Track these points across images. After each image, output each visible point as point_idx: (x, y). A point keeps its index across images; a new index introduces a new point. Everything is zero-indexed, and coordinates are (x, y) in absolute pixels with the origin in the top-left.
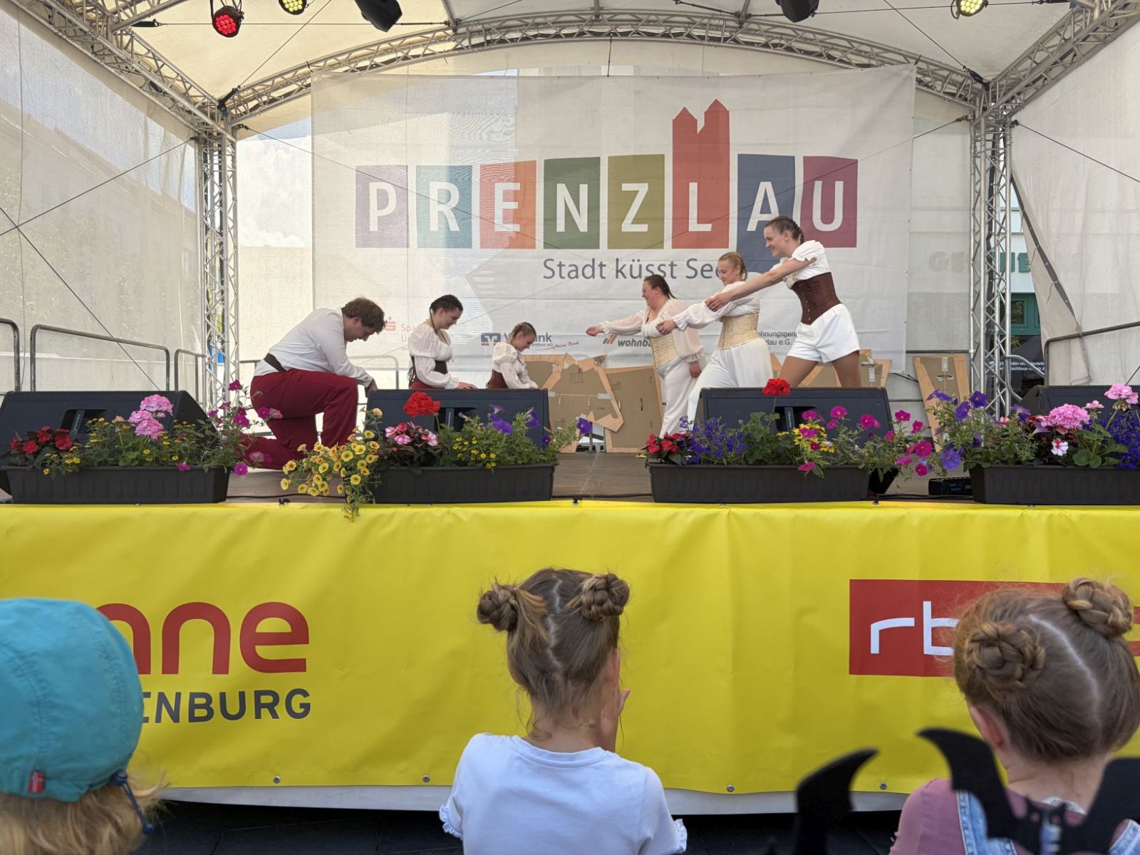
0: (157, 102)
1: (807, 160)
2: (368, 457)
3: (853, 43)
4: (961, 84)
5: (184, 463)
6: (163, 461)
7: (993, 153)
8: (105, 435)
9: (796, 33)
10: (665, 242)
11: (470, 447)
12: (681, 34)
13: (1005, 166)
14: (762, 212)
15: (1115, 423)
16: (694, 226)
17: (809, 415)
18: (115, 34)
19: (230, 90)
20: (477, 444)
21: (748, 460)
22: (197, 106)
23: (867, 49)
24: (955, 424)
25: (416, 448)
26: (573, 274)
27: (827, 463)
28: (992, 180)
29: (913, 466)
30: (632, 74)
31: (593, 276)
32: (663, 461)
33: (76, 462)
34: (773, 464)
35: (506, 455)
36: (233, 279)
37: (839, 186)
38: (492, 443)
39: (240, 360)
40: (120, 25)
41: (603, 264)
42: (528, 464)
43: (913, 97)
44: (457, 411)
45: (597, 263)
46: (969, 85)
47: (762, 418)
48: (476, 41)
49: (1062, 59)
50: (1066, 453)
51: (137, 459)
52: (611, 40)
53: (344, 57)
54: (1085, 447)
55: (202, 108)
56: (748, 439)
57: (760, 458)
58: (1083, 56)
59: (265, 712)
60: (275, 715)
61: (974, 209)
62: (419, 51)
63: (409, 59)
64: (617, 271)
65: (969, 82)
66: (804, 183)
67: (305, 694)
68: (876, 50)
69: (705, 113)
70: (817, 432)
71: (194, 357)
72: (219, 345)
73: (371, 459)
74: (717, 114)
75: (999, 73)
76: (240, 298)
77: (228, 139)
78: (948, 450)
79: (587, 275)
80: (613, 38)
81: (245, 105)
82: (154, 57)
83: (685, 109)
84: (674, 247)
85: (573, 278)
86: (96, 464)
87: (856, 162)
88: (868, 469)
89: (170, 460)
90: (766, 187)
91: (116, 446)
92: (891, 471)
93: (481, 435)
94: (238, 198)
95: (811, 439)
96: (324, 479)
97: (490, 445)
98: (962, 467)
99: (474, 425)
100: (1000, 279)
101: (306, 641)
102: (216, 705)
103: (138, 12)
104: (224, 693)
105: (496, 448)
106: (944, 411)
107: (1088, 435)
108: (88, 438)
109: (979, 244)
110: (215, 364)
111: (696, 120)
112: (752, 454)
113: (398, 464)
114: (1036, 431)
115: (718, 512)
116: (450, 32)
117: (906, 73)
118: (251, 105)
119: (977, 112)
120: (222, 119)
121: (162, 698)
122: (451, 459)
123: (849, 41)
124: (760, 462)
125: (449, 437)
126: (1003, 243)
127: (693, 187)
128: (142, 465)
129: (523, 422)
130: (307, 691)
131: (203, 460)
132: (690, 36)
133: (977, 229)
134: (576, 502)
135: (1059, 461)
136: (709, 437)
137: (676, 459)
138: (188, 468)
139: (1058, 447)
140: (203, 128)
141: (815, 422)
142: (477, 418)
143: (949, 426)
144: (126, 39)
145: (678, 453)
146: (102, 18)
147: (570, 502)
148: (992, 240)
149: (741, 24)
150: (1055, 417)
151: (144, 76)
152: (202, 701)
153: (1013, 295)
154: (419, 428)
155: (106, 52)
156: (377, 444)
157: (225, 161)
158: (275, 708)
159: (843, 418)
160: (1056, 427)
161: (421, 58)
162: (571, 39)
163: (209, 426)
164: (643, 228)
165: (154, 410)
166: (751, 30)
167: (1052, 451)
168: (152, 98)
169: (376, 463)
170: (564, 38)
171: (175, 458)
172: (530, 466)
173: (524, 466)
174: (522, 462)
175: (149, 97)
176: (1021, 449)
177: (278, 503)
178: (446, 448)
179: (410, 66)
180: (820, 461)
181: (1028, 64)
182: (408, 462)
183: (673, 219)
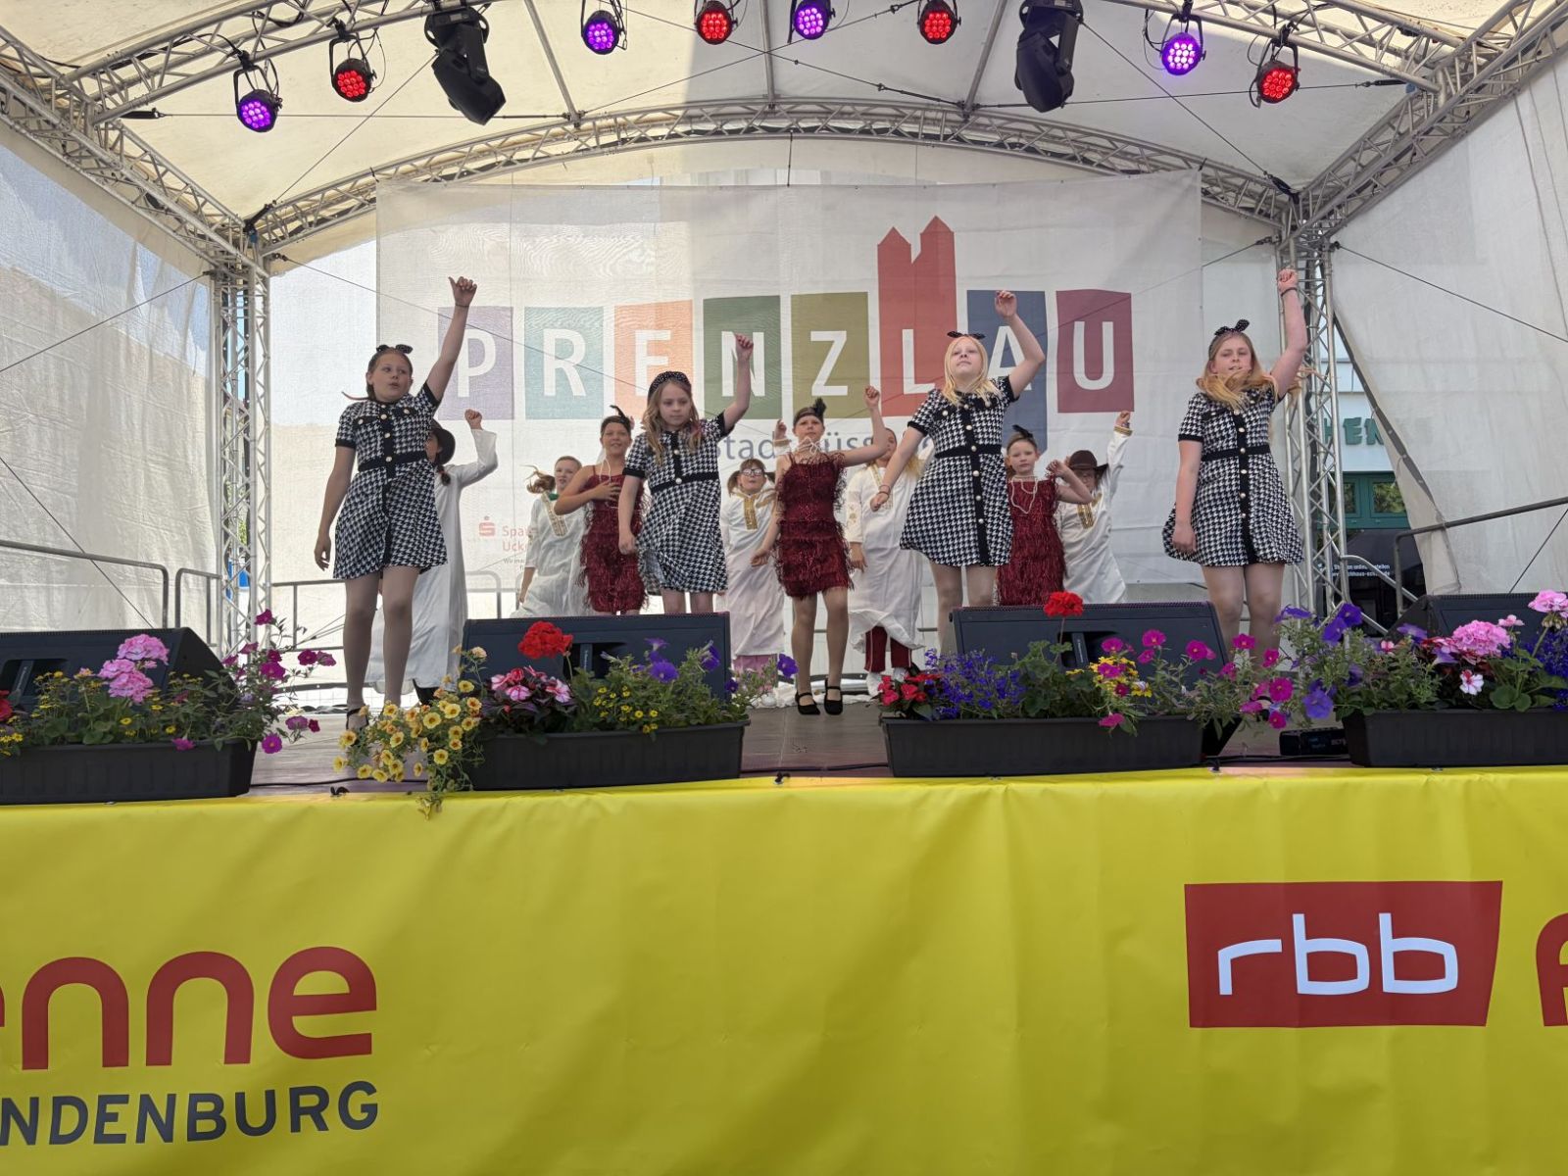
0: (157, 223)
1: (1063, 297)
2: (465, 721)
3: (1116, 143)
4: (1261, 195)
5: (185, 738)
6: (152, 735)
7: (1308, 285)
8: (63, 698)
9: (1040, 128)
11: (618, 701)
12: (885, 130)
13: (1324, 302)
14: (1003, 365)
15: (1546, 647)
16: (910, 387)
17: (1111, 644)
18: (98, 129)
19: (261, 207)
20: (630, 696)
21: (1029, 711)
22: (214, 228)
23: (1136, 150)
24: (1318, 653)
25: (538, 705)
26: (746, 453)
27: (1141, 714)
30: (819, 183)
32: (905, 715)
33: (17, 740)
34: (1063, 717)
35: (673, 712)
36: (263, 468)
37: (1108, 328)
38: (652, 694)
39: (274, 581)
40: (106, 115)
42: (706, 724)
43: (1199, 212)
44: (597, 649)
46: (1271, 197)
47: (1046, 650)
48: (605, 139)
49: (1396, 159)
50: (1480, 690)
51: (110, 732)
52: (791, 138)
53: (423, 162)
54: (1505, 681)
55: (221, 231)
56: (1025, 679)
57: (1046, 709)
58: (1426, 155)
59: (306, 1120)
60: (322, 1125)
62: (527, 154)
63: (514, 164)
65: (1271, 192)
66: (1060, 327)
67: (369, 1089)
68: (1147, 152)
69: (923, 235)
70: (1124, 669)
71: (204, 578)
72: (242, 562)
73: (468, 724)
74: (938, 236)
75: (1312, 179)
76: (273, 493)
77: (258, 274)
78: (1315, 691)
79: (765, 454)
80: (794, 135)
81: (283, 228)
82: (153, 161)
83: (893, 230)
85: (747, 458)
86: (47, 741)
87: (1127, 298)
88: (1200, 720)
89: (163, 733)
90: (1006, 334)
91: (79, 715)
92: (1230, 722)
93: (635, 682)
94: (272, 355)
95: (1117, 678)
96: (399, 757)
97: (649, 698)
98: (1333, 715)
99: (625, 669)
100: (1327, 453)
101: (372, 1006)
102: (229, 1113)
103: (131, 98)
104: (243, 1094)
105: (657, 702)
106: (1304, 634)
107: (1510, 664)
108: (37, 702)
109: (1296, 407)
110: (237, 588)
111: (909, 246)
112: (1033, 703)
113: (511, 730)
114: (1437, 661)
115: (991, 788)
116: (571, 127)
117: (1187, 182)
118: (291, 227)
119: (1284, 233)
120: (249, 247)
121: (146, 1103)
122: (590, 720)
123: (1110, 140)
124: (1044, 714)
125: (586, 685)
126: (1327, 405)
127: (908, 336)
128: (118, 742)
129: (697, 663)
130: (375, 1086)
131: (215, 732)
132: (897, 133)
134: (778, 781)
135: (1470, 702)
136: (970, 678)
137: (925, 711)
138: (191, 745)
139: (1469, 682)
140: (222, 258)
141: (1121, 654)
142: (629, 658)
143: (1311, 655)
144: (113, 135)
145: (925, 702)
146: (79, 106)
147: (771, 780)
148: (1312, 402)
149: (966, 116)
150: (1461, 639)
151: (139, 187)
152: (208, 1107)
154: (541, 675)
155: (85, 153)
156: (477, 701)
157: (253, 304)
158: (322, 1114)
159: (1160, 647)
160: (1464, 653)
161: (530, 162)
162: (736, 137)
163: (225, 680)
164: (842, 390)
165: (138, 657)
166: (978, 125)
167: (1462, 688)
168: (150, 218)
169: (477, 730)
170: (727, 136)
171: (171, 730)
172: (708, 727)
173: (701, 728)
174: (697, 721)
175: (146, 215)
176: (1418, 686)
177: (330, 794)
178: (583, 704)
179: (515, 174)
180: (1131, 710)
181: (1351, 166)
182: (525, 727)
183: (882, 378)
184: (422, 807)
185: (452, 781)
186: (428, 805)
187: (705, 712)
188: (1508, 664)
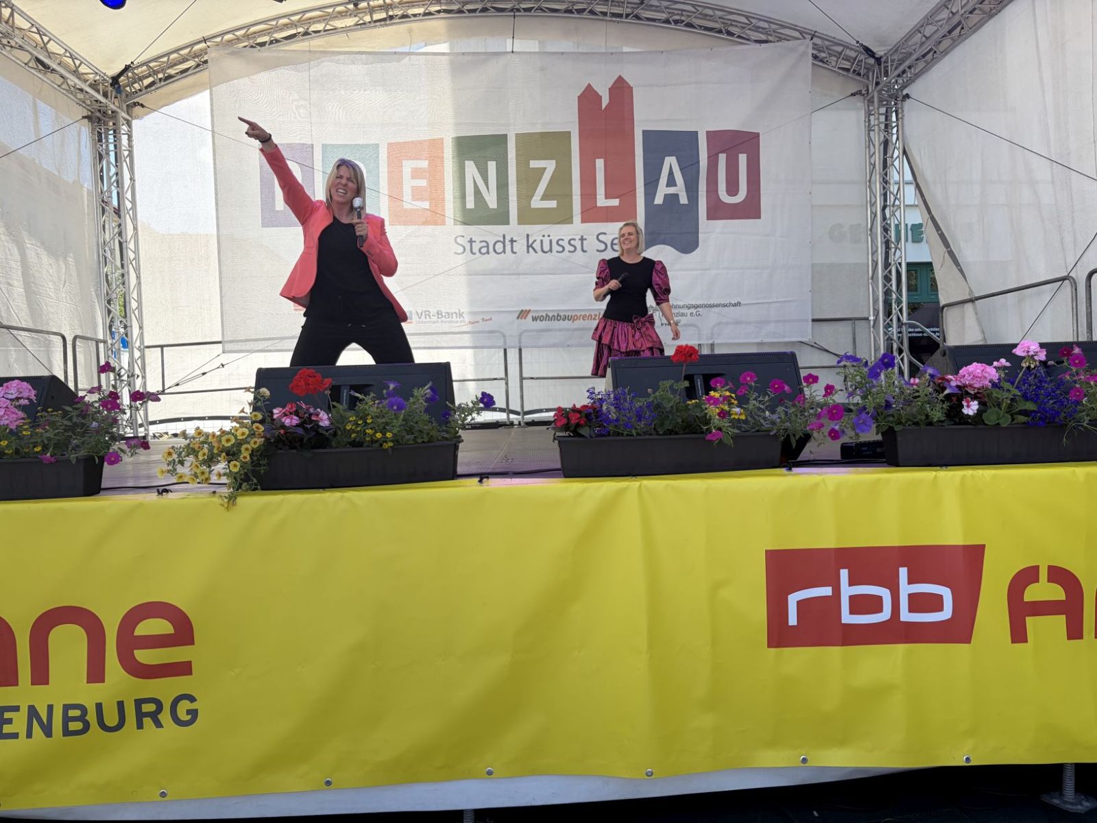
0: (46, 79)
1: (711, 135)
3: (751, 20)
4: (855, 59)
5: (48, 455)
6: (26, 453)
7: (886, 126)
9: (695, 9)
10: (574, 218)
11: (364, 426)
12: (584, 10)
13: (897, 139)
14: (667, 186)
15: (1024, 381)
16: (602, 201)
17: (717, 382)
19: (123, 67)
20: (372, 423)
21: (658, 430)
22: (88, 83)
23: (765, 25)
24: (866, 387)
26: (484, 250)
27: (736, 431)
28: (885, 153)
29: (826, 430)
30: (537, 50)
31: (504, 251)
32: (572, 434)
34: (683, 434)
35: (405, 434)
36: (134, 262)
37: (743, 159)
38: (388, 421)
39: (146, 344)
41: (514, 239)
42: (429, 442)
43: (810, 72)
44: (351, 388)
45: (508, 238)
46: (862, 61)
47: (671, 387)
48: (377, 16)
49: (950, 32)
50: (976, 412)
52: (514, 16)
53: (242, 32)
54: (994, 406)
55: (94, 86)
56: (658, 408)
57: (671, 428)
58: (970, 29)
59: (147, 721)
60: (158, 724)
61: (870, 181)
62: (320, 26)
63: (310, 34)
64: (528, 247)
65: (862, 57)
66: (709, 157)
67: (192, 699)
69: (610, 89)
70: (725, 398)
71: (94, 343)
72: (122, 330)
74: (621, 89)
75: (890, 48)
76: (142, 282)
77: (123, 118)
78: (861, 413)
79: (498, 251)
80: (516, 14)
81: (140, 83)
82: (39, 32)
83: (589, 86)
84: (583, 221)
85: (484, 254)
87: (757, 136)
88: (779, 435)
89: (32, 452)
90: (671, 162)
92: (803, 436)
93: (376, 412)
94: (136, 177)
97: (387, 424)
98: (874, 430)
99: (369, 403)
100: (896, 248)
101: (192, 643)
102: (92, 717)
104: (101, 704)
105: (392, 426)
106: (855, 373)
107: (997, 393)
109: (876, 215)
111: (601, 97)
112: (662, 425)
113: (287, 447)
114: (947, 392)
115: (629, 485)
116: (351, 6)
117: (802, 48)
118: (147, 82)
119: (870, 87)
120: (115, 98)
121: (33, 712)
122: (344, 440)
123: (747, 17)
124: (671, 432)
125: (341, 415)
126: (897, 214)
127: (600, 163)
129: (420, 398)
130: (196, 696)
131: (72, 450)
132: (592, 12)
133: (873, 201)
134: (480, 481)
135: (969, 421)
136: (617, 407)
137: (585, 431)
138: (53, 460)
139: (968, 406)
140: (96, 106)
141: (725, 389)
142: (372, 394)
143: (860, 388)
144: (6, 12)
145: (586, 425)
148: (887, 211)
150: (965, 376)
151: (27, 51)
152: (77, 713)
153: (908, 264)
154: (310, 408)
156: (261, 426)
157: (121, 140)
158: (158, 716)
159: (753, 384)
160: (965, 386)
161: (322, 33)
162: (474, 14)
164: (553, 204)
165: (13, 397)
166: (651, 6)
167: (963, 410)
168: (40, 76)
169: (262, 447)
170: (467, 14)
171: (38, 449)
172: (431, 444)
173: (424, 445)
174: (423, 440)
175: (36, 73)
176: (932, 410)
177: (157, 494)
178: (340, 429)
179: (311, 41)
180: (729, 429)
181: (918, 38)
182: (297, 445)
183: (581, 195)
184: (222, 503)
185: (246, 484)
186: (226, 500)
187: (428, 434)
188: (996, 394)
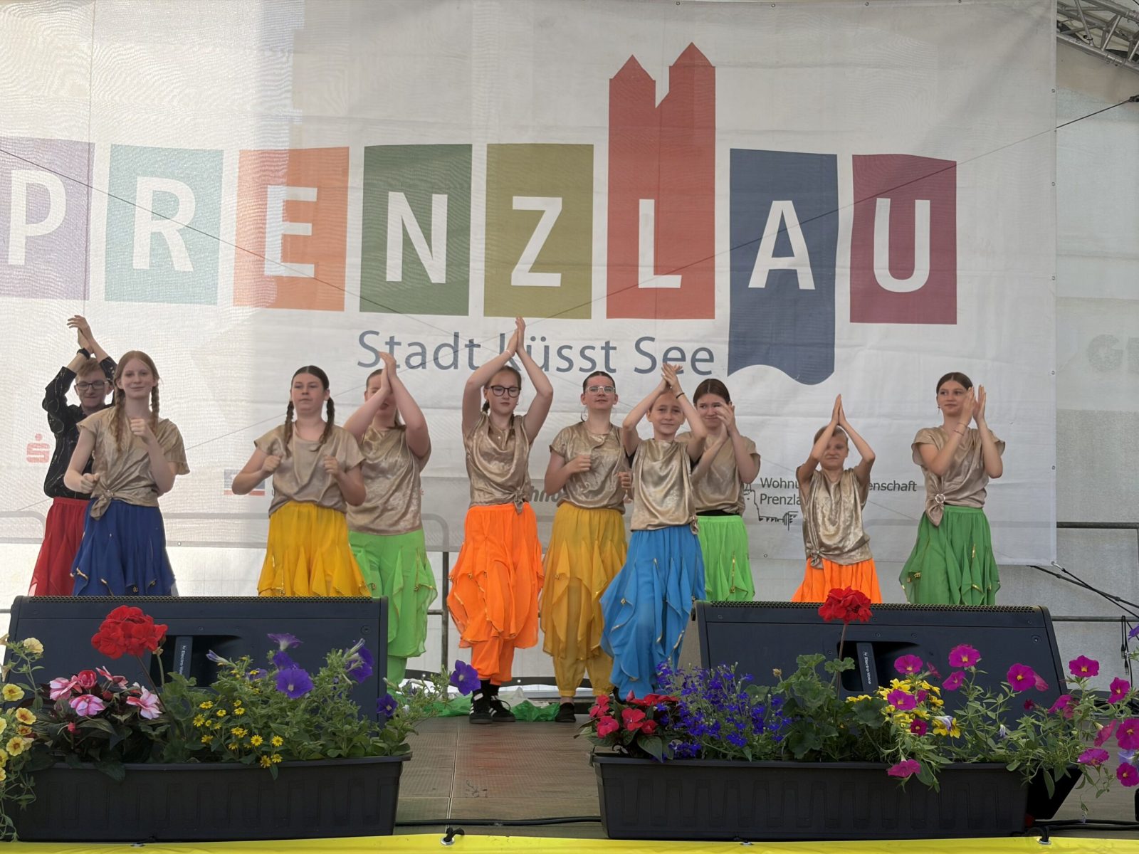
1: (862, 163)
2: (11, 742)
10: (593, 306)
11: (228, 721)
14: (777, 253)
16: (648, 278)
17: (907, 663)
20: (245, 715)
21: (794, 750)
25: (114, 722)
27: (945, 761)
29: (1112, 765)
32: (625, 751)
34: (841, 760)
35: (304, 739)
37: (922, 209)
38: (275, 712)
42: (348, 756)
47: (820, 668)
57: (818, 749)
66: (856, 204)
69: (672, 69)
70: (924, 696)
74: (693, 71)
83: (632, 58)
88: (1025, 771)
90: (783, 210)
92: (1067, 773)
93: (252, 695)
97: (271, 718)
99: (239, 675)
105: (281, 724)
111: (653, 83)
112: (801, 740)
117: (1038, 11)
122: (186, 746)
124: (815, 755)
125: (183, 696)
127: (647, 208)
129: (340, 670)
134: (448, 840)
136: (717, 703)
137: (653, 747)
141: (920, 677)
142: (246, 660)
145: (656, 734)
147: (438, 838)
154: (119, 680)
156: (30, 714)
164: (552, 280)
169: (27, 755)
173: (339, 761)
174: (337, 753)
180: (932, 756)
182: (95, 753)
183: (609, 266)
